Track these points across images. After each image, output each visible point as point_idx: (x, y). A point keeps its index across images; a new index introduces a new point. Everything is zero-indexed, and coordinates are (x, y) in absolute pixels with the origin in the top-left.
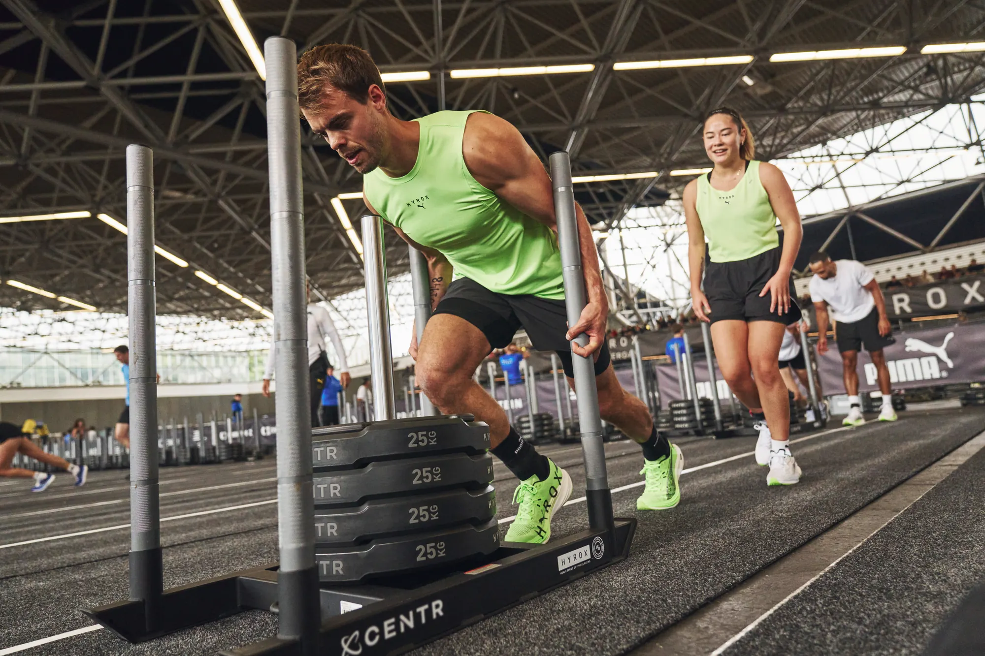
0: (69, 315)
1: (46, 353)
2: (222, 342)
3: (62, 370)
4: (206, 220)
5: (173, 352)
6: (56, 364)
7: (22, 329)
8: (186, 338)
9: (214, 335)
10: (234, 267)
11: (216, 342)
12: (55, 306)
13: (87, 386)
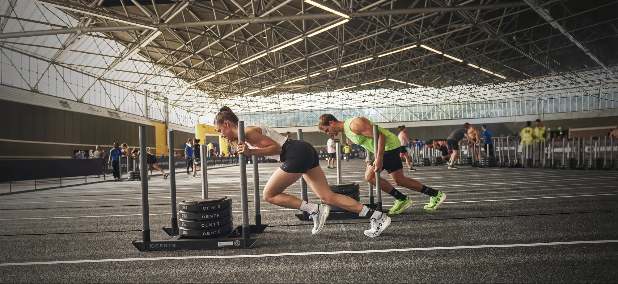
0: (413, 90)
1: (405, 107)
2: (484, 97)
3: (411, 114)
4: (472, 35)
5: (460, 103)
6: (409, 111)
7: (396, 97)
8: (466, 96)
9: (480, 93)
10: (489, 57)
11: (480, 97)
12: (407, 87)
13: (421, 121)
